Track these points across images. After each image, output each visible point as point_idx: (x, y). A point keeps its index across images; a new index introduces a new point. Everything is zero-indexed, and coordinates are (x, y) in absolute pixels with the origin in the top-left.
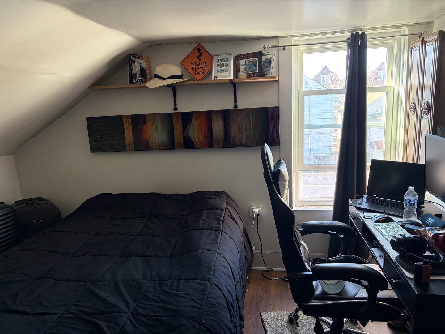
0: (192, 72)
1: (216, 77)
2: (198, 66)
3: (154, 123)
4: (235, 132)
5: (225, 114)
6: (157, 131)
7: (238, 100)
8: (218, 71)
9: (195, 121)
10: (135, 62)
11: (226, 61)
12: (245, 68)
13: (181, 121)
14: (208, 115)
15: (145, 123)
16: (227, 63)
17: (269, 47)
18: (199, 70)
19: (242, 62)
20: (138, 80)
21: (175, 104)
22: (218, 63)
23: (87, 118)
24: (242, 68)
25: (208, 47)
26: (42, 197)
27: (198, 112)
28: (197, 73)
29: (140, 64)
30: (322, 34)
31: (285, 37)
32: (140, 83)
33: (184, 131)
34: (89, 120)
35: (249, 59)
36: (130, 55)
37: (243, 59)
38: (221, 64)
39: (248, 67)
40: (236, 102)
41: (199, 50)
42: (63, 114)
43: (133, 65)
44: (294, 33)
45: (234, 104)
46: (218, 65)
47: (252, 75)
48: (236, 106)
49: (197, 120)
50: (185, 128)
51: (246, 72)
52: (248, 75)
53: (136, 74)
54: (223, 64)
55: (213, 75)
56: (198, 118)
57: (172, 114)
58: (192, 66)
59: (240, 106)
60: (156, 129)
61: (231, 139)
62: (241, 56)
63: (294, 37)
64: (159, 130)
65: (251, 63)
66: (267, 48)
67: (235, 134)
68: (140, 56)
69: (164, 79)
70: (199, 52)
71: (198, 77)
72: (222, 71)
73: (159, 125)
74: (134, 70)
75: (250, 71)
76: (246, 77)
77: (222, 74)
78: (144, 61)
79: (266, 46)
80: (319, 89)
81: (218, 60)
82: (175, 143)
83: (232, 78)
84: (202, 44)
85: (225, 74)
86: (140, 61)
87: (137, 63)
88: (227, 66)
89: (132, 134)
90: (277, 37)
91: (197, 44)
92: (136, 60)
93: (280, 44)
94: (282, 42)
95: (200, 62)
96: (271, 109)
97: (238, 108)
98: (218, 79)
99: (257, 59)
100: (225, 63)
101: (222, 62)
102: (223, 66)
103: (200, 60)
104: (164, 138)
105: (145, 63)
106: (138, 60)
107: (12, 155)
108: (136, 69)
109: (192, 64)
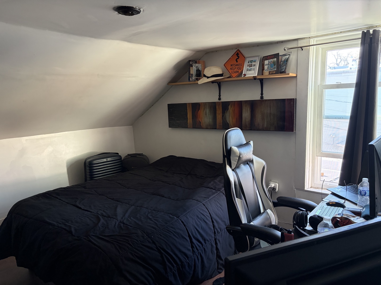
0: (230, 71)
1: (245, 75)
2: (235, 67)
3: (205, 109)
4: (259, 118)
5: (252, 104)
6: (206, 115)
7: (264, 92)
8: (247, 70)
9: (230, 109)
10: (193, 66)
11: (255, 62)
12: (268, 67)
13: (221, 108)
14: (240, 104)
15: (199, 109)
16: (255, 63)
17: (289, 49)
18: (236, 70)
19: (266, 62)
20: (194, 79)
21: (220, 96)
22: (249, 64)
23: (168, 104)
24: (266, 67)
25: (244, 52)
26: (142, 154)
27: (233, 102)
28: (234, 72)
29: (197, 67)
30: (338, 33)
31: (304, 39)
32: (195, 81)
33: (223, 116)
34: (169, 105)
35: (271, 60)
36: (190, 61)
37: (267, 60)
38: (250, 64)
39: (270, 66)
40: (262, 94)
41: (238, 54)
42: (157, 101)
43: (191, 68)
44: (312, 34)
45: (261, 95)
46: (248, 65)
47: (272, 72)
48: (262, 97)
49: (232, 108)
50: (224, 113)
51: (268, 70)
52: (269, 72)
53: (193, 74)
54: (252, 64)
55: (243, 73)
56: (233, 106)
57: (216, 103)
58: (232, 67)
59: (265, 98)
60: (206, 114)
61: (256, 124)
62: (266, 58)
63: (312, 38)
64: (207, 115)
65: (272, 63)
66: (286, 50)
67: (259, 120)
68: (198, 62)
69: (208, 77)
70: (238, 56)
71: (234, 75)
72: (250, 70)
73: (208, 111)
74: (191, 72)
75: (271, 69)
76: (268, 74)
77: (250, 72)
78: (201, 65)
79: (286, 48)
80: (339, 83)
81: (249, 61)
82: (217, 124)
83: (256, 75)
84: (240, 50)
85: (252, 72)
86: (197, 65)
87: (195, 66)
88: (254, 65)
89: (191, 116)
90: (297, 40)
91: (237, 50)
92: (194, 65)
93: (299, 45)
94: (301, 44)
95: (237, 63)
96: (288, 101)
97: (264, 99)
98: (246, 76)
99: (276, 59)
100: (253, 63)
101: (251, 63)
102: (252, 66)
103: (237, 62)
104: (210, 120)
105: (201, 66)
106: (196, 65)
107: (132, 126)
108: (193, 71)
109: (231, 65)
